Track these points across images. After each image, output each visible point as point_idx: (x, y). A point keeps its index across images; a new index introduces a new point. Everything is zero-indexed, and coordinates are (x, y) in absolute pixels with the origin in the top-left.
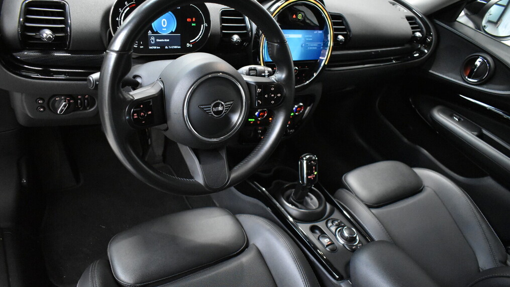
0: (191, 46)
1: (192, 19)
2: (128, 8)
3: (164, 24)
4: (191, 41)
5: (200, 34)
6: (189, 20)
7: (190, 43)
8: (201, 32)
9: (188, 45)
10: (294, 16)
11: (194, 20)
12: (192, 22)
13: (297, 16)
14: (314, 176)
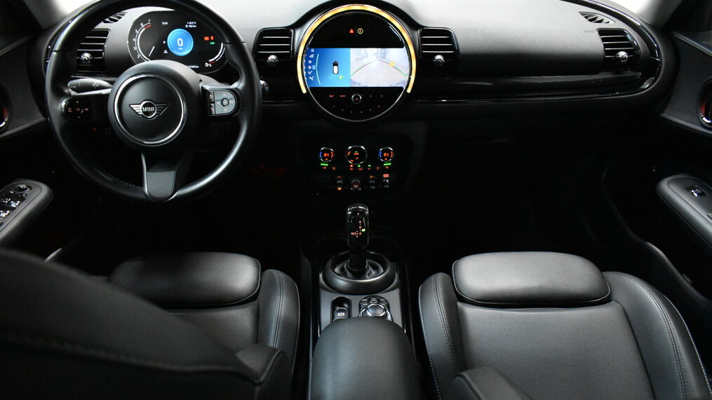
0: (210, 65)
1: (210, 38)
2: (144, 29)
3: (180, 43)
4: (210, 61)
5: (220, 53)
6: (206, 38)
7: (209, 63)
8: (221, 50)
9: (207, 65)
10: (352, 31)
11: (212, 38)
12: (210, 40)
13: (355, 31)
14: (360, 234)
